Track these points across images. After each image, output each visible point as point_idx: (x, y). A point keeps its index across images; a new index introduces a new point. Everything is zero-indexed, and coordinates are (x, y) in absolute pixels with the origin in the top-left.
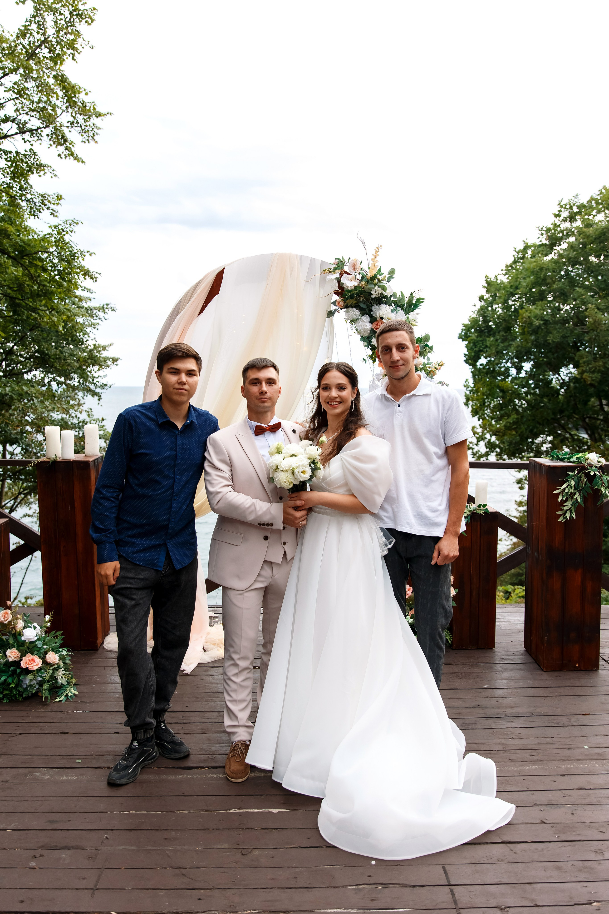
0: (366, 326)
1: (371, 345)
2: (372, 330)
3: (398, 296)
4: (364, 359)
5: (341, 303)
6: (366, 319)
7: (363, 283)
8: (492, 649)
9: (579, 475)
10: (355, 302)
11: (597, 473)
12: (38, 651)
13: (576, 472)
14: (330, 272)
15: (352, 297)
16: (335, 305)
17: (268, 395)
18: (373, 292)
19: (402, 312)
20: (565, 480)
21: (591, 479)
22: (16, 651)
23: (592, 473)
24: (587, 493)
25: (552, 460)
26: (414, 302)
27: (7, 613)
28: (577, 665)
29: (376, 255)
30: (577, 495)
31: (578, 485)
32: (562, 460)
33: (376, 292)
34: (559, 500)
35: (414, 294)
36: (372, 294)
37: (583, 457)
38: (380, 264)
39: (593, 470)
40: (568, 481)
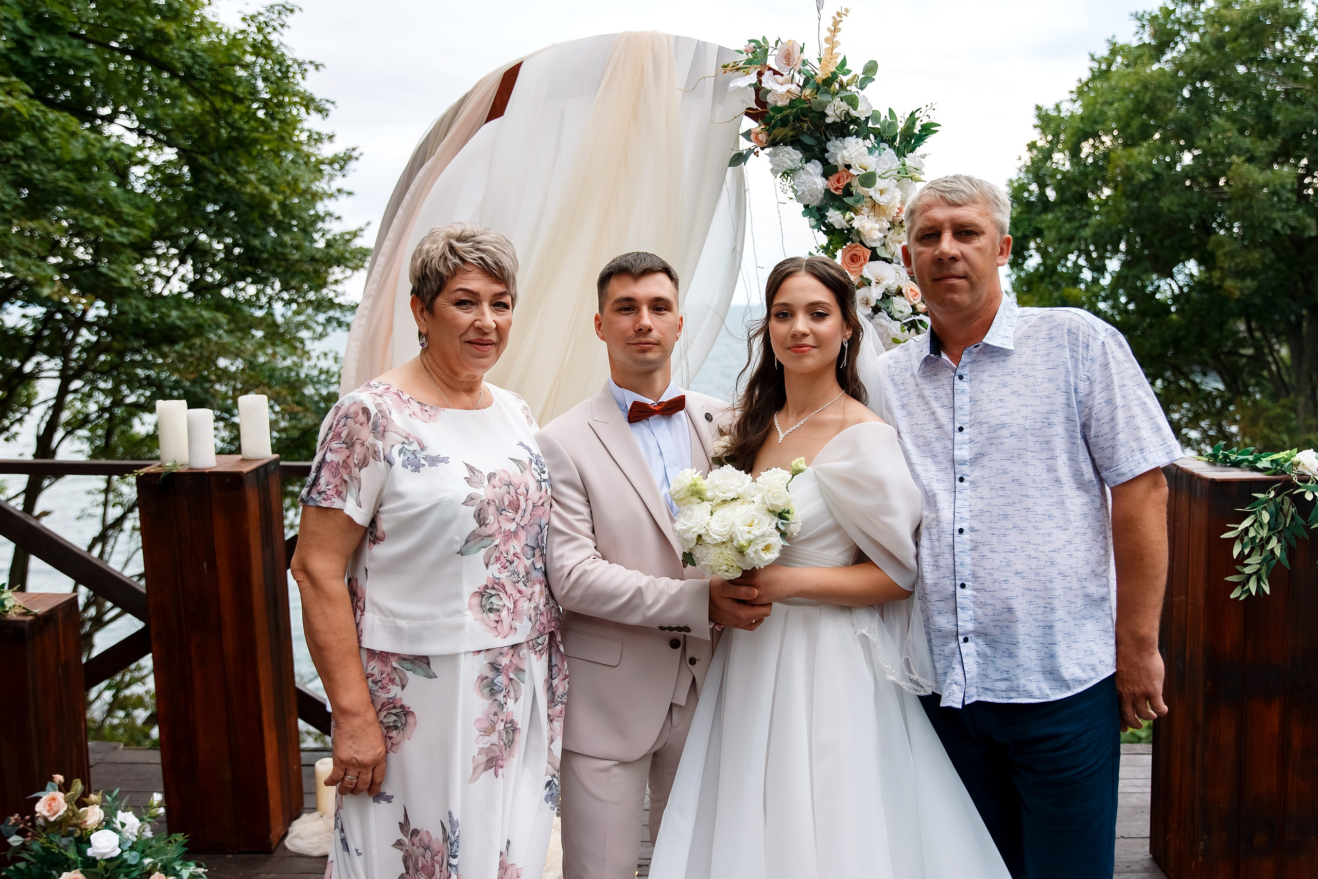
0: (815, 183)
1: (825, 225)
2: (827, 191)
3: (882, 119)
5: (760, 137)
6: (815, 168)
7: (807, 92)
9: (1279, 499)
10: (791, 133)
12: (126, 875)
13: (1272, 494)
14: (738, 69)
15: (784, 122)
16: (750, 140)
17: (655, 335)
18: (829, 111)
19: (892, 152)
20: (1247, 509)
21: (1306, 508)
22: (80, 876)
23: (1309, 497)
24: (1296, 537)
25: (1214, 464)
26: (916, 131)
27: (54, 799)
29: (835, 30)
30: (1274, 544)
31: (1276, 520)
32: (1236, 465)
33: (834, 110)
34: (1236, 552)
35: (917, 115)
36: (826, 115)
37: (1286, 461)
38: (841, 51)
39: (1308, 488)
40: (1254, 513)
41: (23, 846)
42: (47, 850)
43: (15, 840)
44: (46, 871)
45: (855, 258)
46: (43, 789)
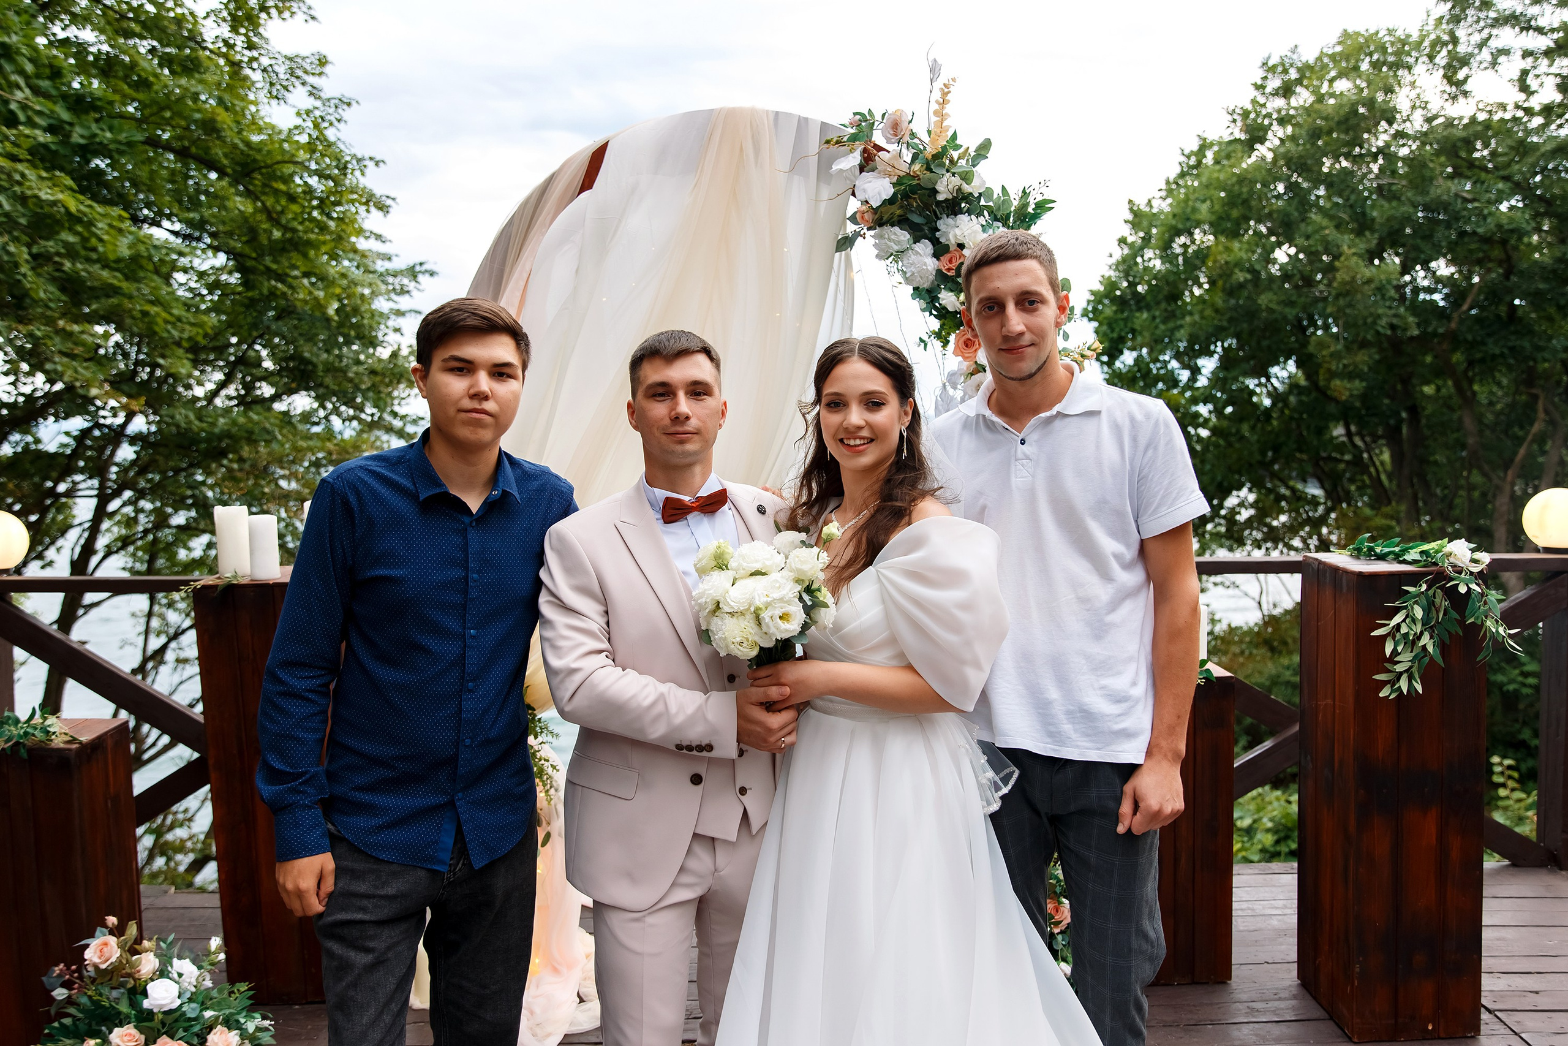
0: (925, 264)
1: (936, 309)
2: (939, 272)
3: (995, 196)
4: (921, 340)
5: (866, 218)
6: (925, 248)
7: (917, 167)
8: (1224, 983)
9: (1431, 592)
10: (898, 212)
11: (1473, 586)
12: (185, 1030)
13: (1424, 587)
14: (841, 144)
15: (891, 201)
16: (856, 222)
17: (693, 423)
18: (939, 187)
20: (1397, 604)
21: (1459, 602)
22: (134, 1032)
23: (1463, 589)
24: (1450, 633)
25: (1358, 558)
26: (1030, 210)
27: (105, 945)
28: (1430, 1027)
29: (944, 102)
31: (1429, 615)
32: (1381, 557)
33: (946, 186)
34: (1388, 650)
35: (1030, 192)
36: (935, 192)
37: (1437, 552)
38: (953, 123)
39: (1462, 580)
40: (1405, 608)
41: (69, 1001)
42: (96, 1004)
43: (60, 993)
44: (94, 1027)
45: (969, 343)
46: (92, 935)
